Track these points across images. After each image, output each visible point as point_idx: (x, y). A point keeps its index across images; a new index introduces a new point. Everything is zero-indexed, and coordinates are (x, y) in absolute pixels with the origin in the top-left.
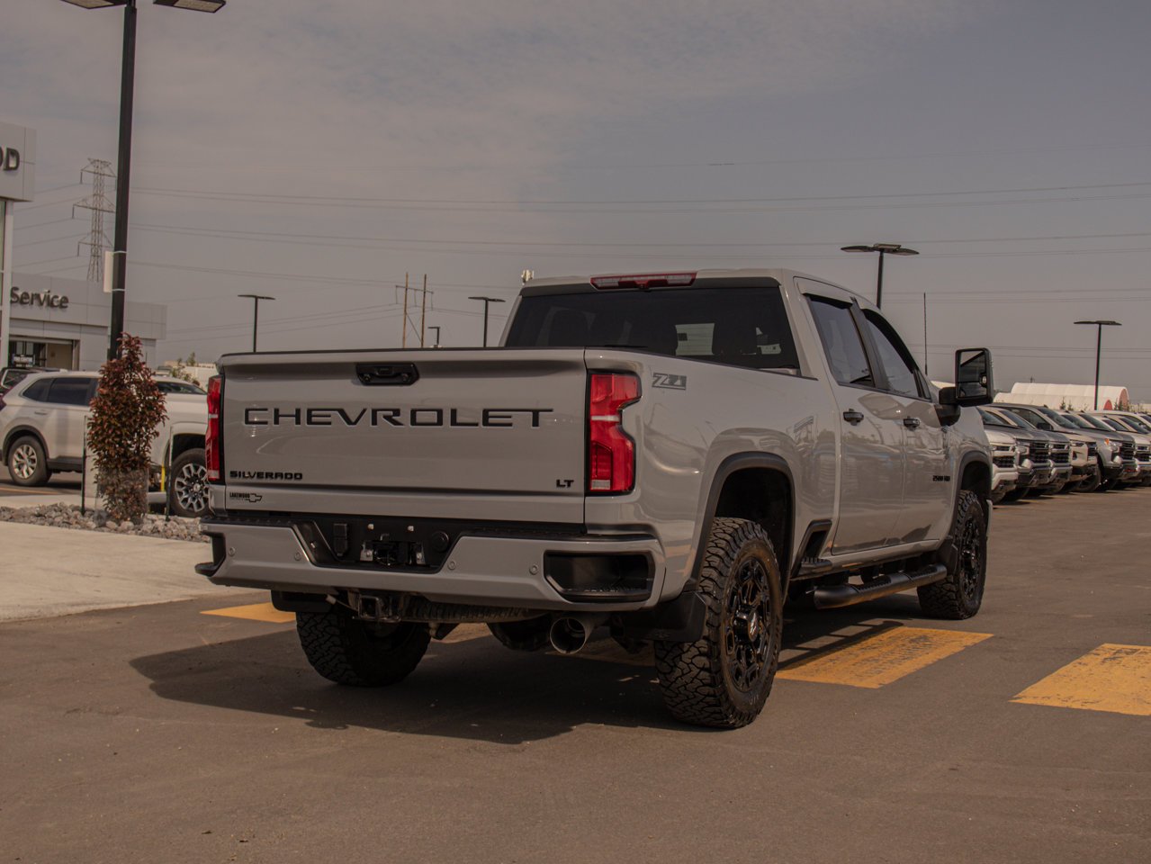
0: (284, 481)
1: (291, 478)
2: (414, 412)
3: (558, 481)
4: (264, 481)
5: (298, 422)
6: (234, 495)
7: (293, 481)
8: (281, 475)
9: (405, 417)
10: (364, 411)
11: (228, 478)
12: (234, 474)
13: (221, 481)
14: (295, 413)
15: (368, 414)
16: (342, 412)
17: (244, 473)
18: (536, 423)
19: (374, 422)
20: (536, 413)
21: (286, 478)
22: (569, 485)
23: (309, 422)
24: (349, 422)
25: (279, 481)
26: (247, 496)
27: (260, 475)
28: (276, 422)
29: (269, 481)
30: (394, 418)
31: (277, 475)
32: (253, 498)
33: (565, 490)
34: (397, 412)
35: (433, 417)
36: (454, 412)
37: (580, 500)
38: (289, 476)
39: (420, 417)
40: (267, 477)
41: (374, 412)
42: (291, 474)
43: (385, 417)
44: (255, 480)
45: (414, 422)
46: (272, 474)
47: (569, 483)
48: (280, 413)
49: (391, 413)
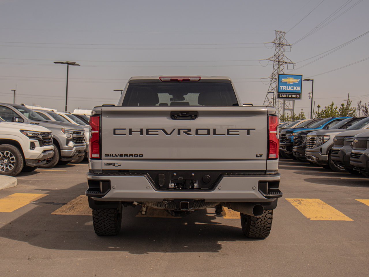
0: (134, 158)
1: (137, 156)
2: (197, 131)
3: (257, 155)
4: (123, 158)
5: (142, 134)
6: (106, 164)
7: (138, 158)
8: (132, 155)
9: (193, 132)
10: (174, 130)
11: (103, 156)
12: (107, 155)
13: (100, 158)
14: (140, 131)
15: (176, 131)
16: (163, 130)
17: (112, 155)
18: (248, 134)
19: (179, 134)
20: (248, 131)
21: (135, 156)
22: (261, 156)
23: (147, 134)
24: (167, 134)
25: (131, 157)
26: (114, 164)
27: (121, 155)
28: (130, 134)
29: (126, 158)
30: (188, 132)
31: (130, 155)
32: (116, 165)
33: (260, 158)
34: (189, 130)
35: (206, 132)
36: (215, 130)
37: (265, 162)
38: (136, 156)
39: (200, 132)
40: (125, 156)
41: (179, 131)
42: (137, 155)
43: (184, 132)
44: (119, 157)
45: (197, 134)
46: (128, 155)
47: (261, 155)
48: (132, 130)
49: (187, 130)
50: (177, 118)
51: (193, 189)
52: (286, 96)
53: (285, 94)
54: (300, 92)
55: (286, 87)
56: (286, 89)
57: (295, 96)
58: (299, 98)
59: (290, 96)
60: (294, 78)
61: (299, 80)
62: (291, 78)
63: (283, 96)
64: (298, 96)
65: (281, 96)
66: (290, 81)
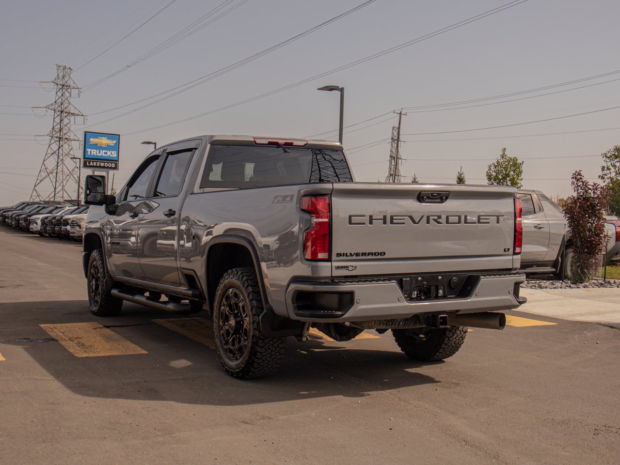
0: (374, 257)
1: (378, 254)
2: (447, 218)
3: (505, 249)
4: (360, 257)
5: (385, 223)
6: (338, 268)
7: (379, 257)
8: (372, 254)
9: (443, 219)
10: (422, 217)
11: (334, 257)
12: (339, 255)
13: (329, 260)
14: (383, 218)
15: (425, 219)
16: (411, 217)
17: (347, 254)
18: (498, 222)
19: (428, 222)
20: (498, 217)
21: (375, 255)
22: (508, 251)
23: (392, 223)
24: (414, 222)
25: (370, 257)
26: (347, 267)
27: (357, 254)
28: (371, 223)
29: (364, 257)
30: (438, 220)
31: (369, 254)
32: (350, 268)
33: (507, 253)
34: (440, 217)
35: (456, 219)
36: (466, 217)
37: (510, 257)
38: (377, 254)
39: (451, 219)
40: (362, 255)
41: (428, 218)
42: (378, 253)
43: (434, 220)
44: (354, 257)
45: (447, 222)
46: (366, 253)
47: (508, 250)
48: (374, 218)
49: (437, 217)
50: (426, 201)
51: (437, 297)
52: (96, 164)
53: (95, 162)
54: (117, 159)
55: (95, 150)
56: (95, 154)
57: (110, 165)
58: (116, 168)
59: (102, 165)
60: (108, 139)
61: (115, 142)
62: (103, 138)
63: (91, 164)
64: (113, 165)
65: (89, 163)
66: (102, 143)
